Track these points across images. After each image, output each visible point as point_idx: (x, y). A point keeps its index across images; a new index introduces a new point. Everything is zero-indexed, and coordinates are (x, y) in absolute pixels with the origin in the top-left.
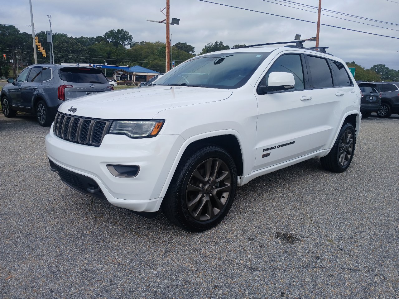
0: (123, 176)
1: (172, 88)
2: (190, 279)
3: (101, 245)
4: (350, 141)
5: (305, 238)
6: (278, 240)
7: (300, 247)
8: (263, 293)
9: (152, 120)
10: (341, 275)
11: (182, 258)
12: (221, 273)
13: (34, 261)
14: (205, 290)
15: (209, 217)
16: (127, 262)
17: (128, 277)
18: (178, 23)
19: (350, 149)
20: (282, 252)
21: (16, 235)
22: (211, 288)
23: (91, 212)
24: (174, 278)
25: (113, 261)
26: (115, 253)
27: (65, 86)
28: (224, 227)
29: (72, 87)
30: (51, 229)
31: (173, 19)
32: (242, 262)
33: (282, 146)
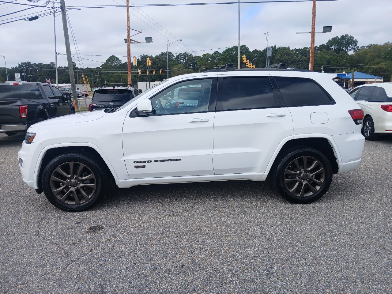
15: (75, 203)
18: (330, 31)
33: (161, 161)
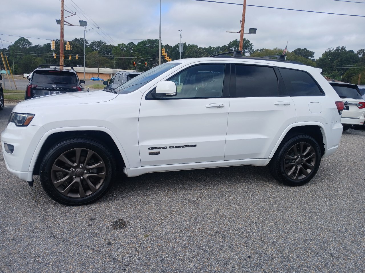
9: (27, 114)
15: (79, 196)
18: (255, 33)
31: (250, 28)
33: (176, 147)
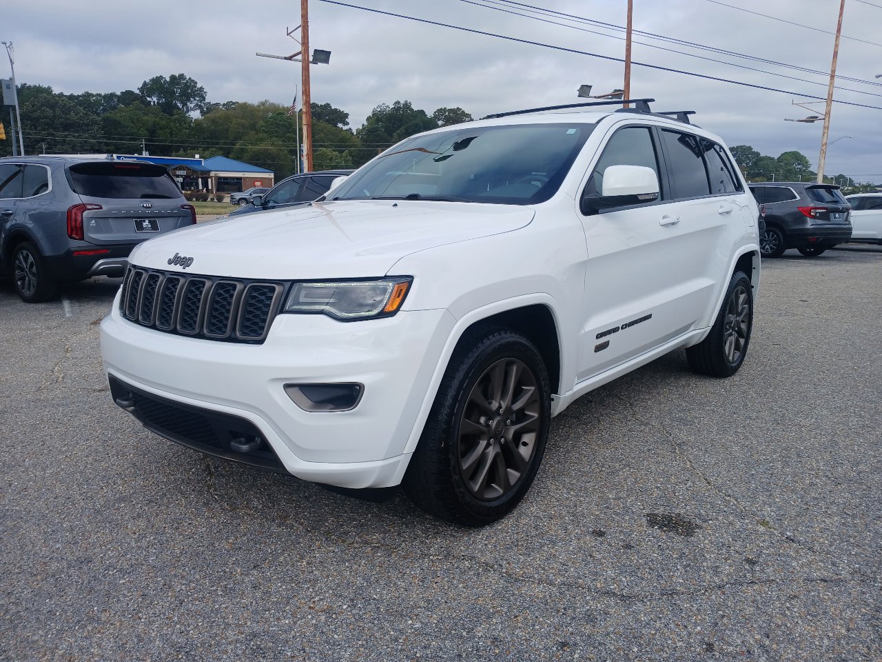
0: (324, 408)
1: (396, 205)
2: (501, 634)
3: (268, 574)
4: (743, 309)
5: (710, 522)
6: (656, 531)
7: (707, 542)
8: (668, 647)
9: (386, 278)
10: (813, 593)
11: (464, 588)
12: (563, 614)
13: (121, 625)
14: (543, 654)
15: (501, 491)
16: (345, 607)
17: (360, 642)
18: (326, 61)
19: (743, 326)
20: (674, 556)
21: (54, 566)
22: (555, 649)
23: (216, 497)
24: (464, 634)
25: (310, 608)
26: (308, 588)
27: (83, 207)
28: (531, 510)
29: (101, 208)
30: (133, 544)
31: (316, 51)
32: (599, 586)
